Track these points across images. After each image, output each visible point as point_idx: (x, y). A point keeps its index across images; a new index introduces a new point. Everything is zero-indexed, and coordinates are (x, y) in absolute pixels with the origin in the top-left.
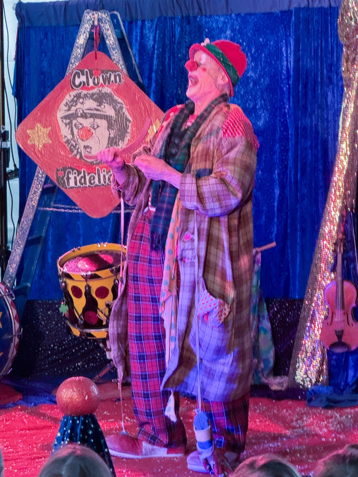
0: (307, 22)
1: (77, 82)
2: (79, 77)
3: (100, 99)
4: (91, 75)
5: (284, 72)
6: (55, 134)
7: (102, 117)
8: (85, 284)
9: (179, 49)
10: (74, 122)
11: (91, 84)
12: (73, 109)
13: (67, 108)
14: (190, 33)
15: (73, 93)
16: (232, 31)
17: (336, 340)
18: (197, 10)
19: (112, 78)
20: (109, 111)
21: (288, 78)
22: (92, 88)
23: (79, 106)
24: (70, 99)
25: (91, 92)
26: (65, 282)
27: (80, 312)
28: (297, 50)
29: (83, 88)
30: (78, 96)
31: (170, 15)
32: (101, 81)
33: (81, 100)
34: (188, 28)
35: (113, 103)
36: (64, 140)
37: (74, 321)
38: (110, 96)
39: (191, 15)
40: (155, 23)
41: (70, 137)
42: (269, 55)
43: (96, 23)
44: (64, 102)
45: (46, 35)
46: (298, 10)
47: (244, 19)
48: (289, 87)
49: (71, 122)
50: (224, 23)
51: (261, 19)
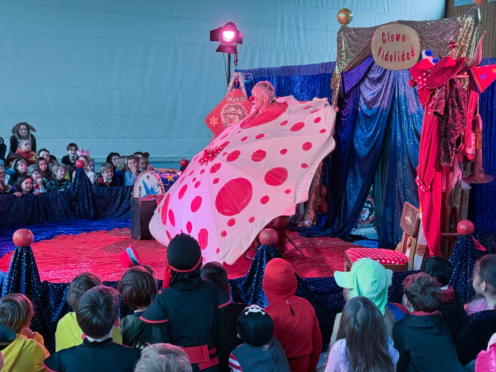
1: (229, 100)
2: (229, 98)
3: (237, 107)
4: (234, 98)
6: (219, 120)
7: (237, 114)
10: (227, 116)
11: (234, 101)
12: (227, 111)
13: (224, 111)
15: (227, 105)
16: (301, 82)
17: (318, 209)
19: (242, 99)
20: (240, 112)
22: (234, 103)
23: (229, 110)
24: (226, 107)
25: (233, 105)
28: (320, 90)
29: (231, 103)
30: (229, 106)
31: (281, 76)
32: (237, 100)
33: (230, 108)
34: (286, 81)
35: (241, 109)
36: (223, 123)
38: (241, 106)
41: (225, 122)
42: (312, 92)
43: (236, 77)
44: (223, 108)
46: (322, 74)
47: (304, 77)
49: (225, 116)
50: (298, 79)
51: (310, 78)
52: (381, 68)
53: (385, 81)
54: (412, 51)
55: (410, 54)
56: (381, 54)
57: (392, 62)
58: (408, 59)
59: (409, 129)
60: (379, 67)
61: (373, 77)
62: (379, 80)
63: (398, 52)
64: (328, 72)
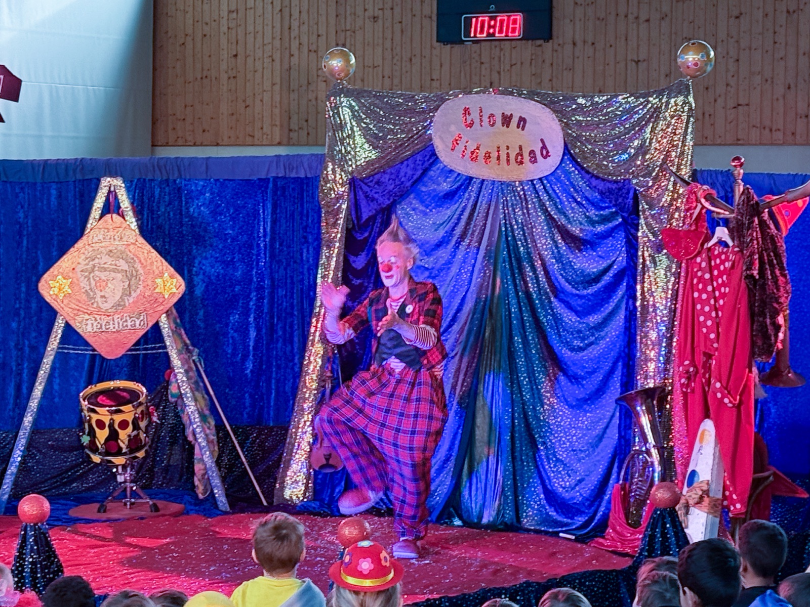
0: (284, 189)
1: (95, 239)
2: (96, 235)
5: (262, 231)
6: (74, 285)
7: (117, 271)
8: (110, 417)
9: (158, 207)
10: (92, 275)
12: (91, 263)
13: (85, 263)
14: (170, 194)
15: (90, 249)
16: (211, 194)
17: (324, 462)
18: (176, 174)
20: (123, 265)
21: (265, 236)
23: (96, 261)
24: (88, 255)
25: (106, 249)
26: (89, 416)
27: (102, 442)
28: (274, 213)
31: (150, 177)
34: (167, 189)
36: (83, 290)
37: (95, 450)
39: (171, 178)
40: (134, 183)
41: (87, 288)
42: (248, 215)
43: (112, 189)
44: (83, 257)
45: (22, 189)
46: (276, 179)
47: (223, 184)
48: (265, 245)
49: (88, 275)
50: (204, 186)
51: (239, 184)
52: (456, 175)
53: (468, 199)
54: (544, 147)
55: (538, 153)
56: (461, 147)
57: (490, 165)
58: (534, 160)
59: (540, 293)
60: (451, 171)
61: (434, 190)
62: (450, 196)
63: (508, 148)
64: (293, 175)
